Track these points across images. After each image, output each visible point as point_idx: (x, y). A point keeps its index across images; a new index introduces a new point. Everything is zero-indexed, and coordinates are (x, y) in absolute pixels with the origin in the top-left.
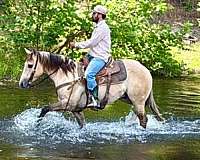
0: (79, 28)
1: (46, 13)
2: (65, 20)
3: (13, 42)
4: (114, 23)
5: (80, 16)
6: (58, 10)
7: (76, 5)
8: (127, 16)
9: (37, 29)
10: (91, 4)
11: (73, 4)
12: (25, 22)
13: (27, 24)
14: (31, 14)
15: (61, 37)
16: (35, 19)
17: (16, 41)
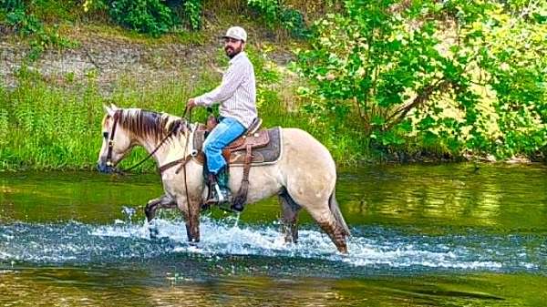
0: (440, 75)
1: (383, 49)
2: (415, 61)
3: (322, 98)
4: (505, 67)
5: (443, 55)
6: (405, 43)
7: (437, 35)
8: (529, 55)
9: (367, 76)
10: (464, 33)
11: (431, 33)
12: (345, 62)
13: (350, 67)
14: (356, 50)
15: (408, 91)
16: (362, 58)
17: (328, 96)
